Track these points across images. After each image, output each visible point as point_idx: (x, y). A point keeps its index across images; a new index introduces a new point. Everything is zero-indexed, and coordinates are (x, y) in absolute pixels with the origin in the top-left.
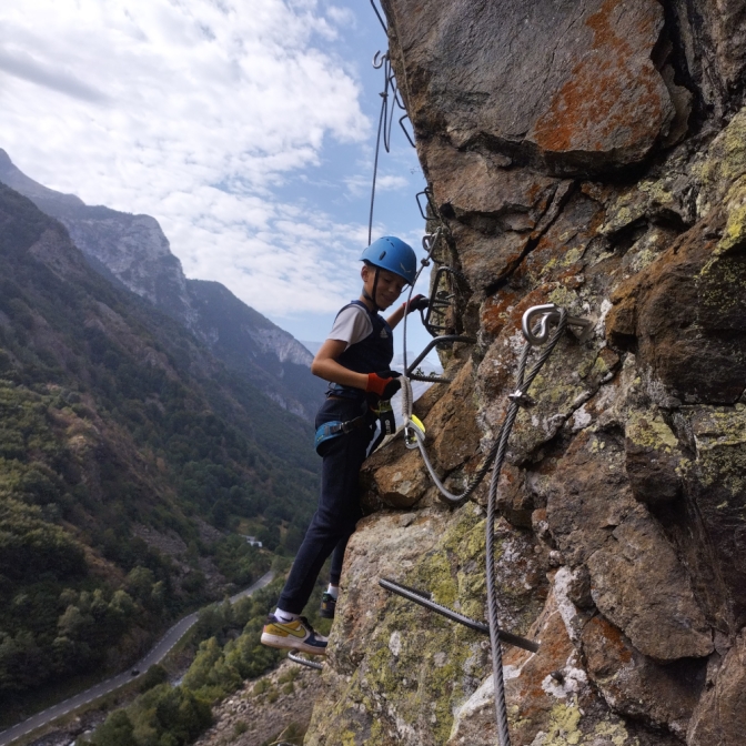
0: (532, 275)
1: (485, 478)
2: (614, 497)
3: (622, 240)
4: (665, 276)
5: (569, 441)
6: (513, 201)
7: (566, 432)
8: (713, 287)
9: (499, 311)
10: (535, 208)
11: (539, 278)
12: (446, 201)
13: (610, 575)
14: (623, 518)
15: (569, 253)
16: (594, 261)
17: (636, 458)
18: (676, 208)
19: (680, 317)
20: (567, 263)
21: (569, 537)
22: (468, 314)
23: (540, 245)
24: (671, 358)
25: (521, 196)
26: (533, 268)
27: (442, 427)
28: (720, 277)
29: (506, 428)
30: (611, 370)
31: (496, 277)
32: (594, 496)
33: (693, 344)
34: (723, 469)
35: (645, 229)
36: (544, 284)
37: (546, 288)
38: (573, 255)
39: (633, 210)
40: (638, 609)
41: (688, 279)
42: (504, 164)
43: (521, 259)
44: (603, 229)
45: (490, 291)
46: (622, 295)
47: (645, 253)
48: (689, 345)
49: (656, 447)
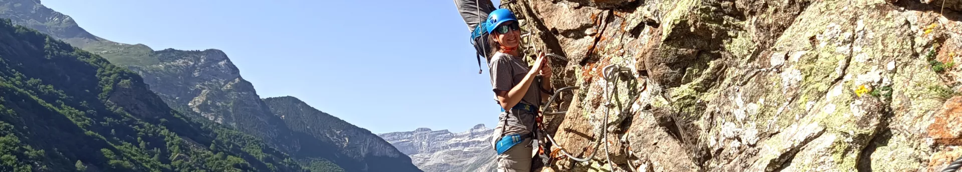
0: (600, 53)
1: (599, 148)
2: (654, 133)
3: (636, 32)
4: (650, 50)
5: (632, 118)
6: (585, 22)
7: (631, 114)
8: (664, 51)
9: (589, 71)
10: (595, 24)
11: (604, 54)
12: (553, 27)
13: (659, 160)
14: (659, 139)
15: (615, 40)
16: (626, 43)
17: (656, 111)
18: (653, 18)
19: (657, 62)
20: (615, 45)
21: (641, 153)
22: (567, 76)
23: (601, 39)
24: (658, 75)
25: (588, 20)
26: (600, 50)
27: (567, 137)
28: (665, 47)
29: (606, 118)
30: (643, 85)
31: (585, 57)
32: (647, 134)
33: (663, 69)
34: (681, 106)
35: (643, 27)
36: (607, 56)
37: (609, 58)
38: (617, 42)
39: (637, 20)
40: (671, 168)
41: (656, 50)
42: (576, 6)
43: (594, 47)
44: (627, 29)
45: (583, 63)
46: (638, 57)
47: (646, 37)
48: (663, 70)
49: (662, 106)
